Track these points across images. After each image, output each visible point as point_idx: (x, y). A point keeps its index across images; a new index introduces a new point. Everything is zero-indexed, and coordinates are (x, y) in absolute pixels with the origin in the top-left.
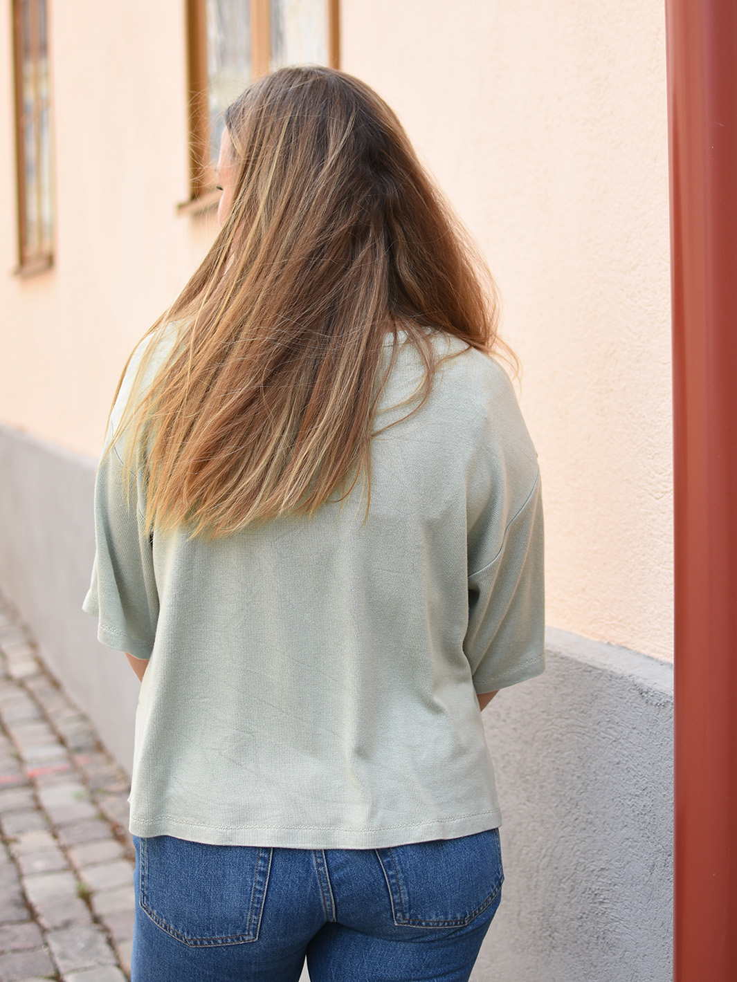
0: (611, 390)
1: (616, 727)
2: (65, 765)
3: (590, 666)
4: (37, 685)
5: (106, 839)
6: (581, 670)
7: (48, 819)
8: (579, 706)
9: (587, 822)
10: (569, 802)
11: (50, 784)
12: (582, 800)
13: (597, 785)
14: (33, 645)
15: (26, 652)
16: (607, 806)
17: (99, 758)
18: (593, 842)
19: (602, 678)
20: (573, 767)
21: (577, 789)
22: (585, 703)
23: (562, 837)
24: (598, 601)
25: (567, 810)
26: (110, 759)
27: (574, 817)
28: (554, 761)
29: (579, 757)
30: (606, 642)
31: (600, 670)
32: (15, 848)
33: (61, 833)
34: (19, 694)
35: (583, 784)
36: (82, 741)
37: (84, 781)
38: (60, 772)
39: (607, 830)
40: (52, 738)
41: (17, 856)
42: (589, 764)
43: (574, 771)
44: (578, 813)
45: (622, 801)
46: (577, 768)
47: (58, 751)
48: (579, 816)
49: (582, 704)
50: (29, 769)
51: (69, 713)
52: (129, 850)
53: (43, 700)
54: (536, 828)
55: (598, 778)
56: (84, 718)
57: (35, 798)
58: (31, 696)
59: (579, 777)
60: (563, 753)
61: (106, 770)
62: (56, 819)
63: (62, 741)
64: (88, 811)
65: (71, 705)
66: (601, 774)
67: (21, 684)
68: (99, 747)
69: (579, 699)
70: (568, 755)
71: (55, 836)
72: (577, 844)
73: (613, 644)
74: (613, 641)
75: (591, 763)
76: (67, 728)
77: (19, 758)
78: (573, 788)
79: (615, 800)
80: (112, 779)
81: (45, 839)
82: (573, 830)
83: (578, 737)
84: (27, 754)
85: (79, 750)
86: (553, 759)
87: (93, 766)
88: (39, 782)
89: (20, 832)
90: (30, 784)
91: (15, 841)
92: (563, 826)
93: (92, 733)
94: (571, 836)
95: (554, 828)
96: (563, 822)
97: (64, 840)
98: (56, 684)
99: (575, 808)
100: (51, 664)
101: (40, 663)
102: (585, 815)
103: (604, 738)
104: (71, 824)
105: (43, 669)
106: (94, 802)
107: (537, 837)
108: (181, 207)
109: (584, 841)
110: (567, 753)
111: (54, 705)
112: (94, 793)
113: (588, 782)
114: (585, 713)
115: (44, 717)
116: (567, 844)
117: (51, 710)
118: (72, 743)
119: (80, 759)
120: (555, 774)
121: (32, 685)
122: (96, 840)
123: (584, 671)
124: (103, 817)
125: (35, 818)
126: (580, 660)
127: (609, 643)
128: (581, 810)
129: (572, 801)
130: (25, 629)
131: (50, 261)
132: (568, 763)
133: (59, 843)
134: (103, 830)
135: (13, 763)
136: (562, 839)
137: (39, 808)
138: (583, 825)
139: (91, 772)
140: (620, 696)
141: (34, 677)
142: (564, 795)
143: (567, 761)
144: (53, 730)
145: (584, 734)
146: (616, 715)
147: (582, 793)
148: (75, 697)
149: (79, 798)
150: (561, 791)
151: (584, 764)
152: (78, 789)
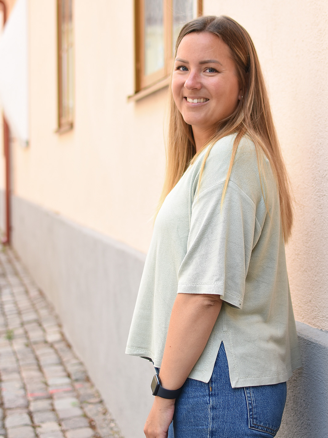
0: (325, 195)
1: (321, 374)
2: (69, 388)
3: (310, 342)
4: (60, 346)
5: (86, 427)
6: (306, 344)
7: (57, 415)
8: (305, 362)
9: (307, 424)
10: (299, 413)
11: (60, 398)
12: (305, 413)
13: (312, 405)
14: (60, 326)
15: (56, 329)
16: (317, 416)
17: (87, 385)
18: (310, 435)
19: (316, 348)
20: (302, 395)
21: (303, 407)
22: (308, 361)
23: (296, 432)
24: (316, 307)
25: (298, 418)
26: (92, 386)
27: (302, 421)
28: (292, 392)
29: (304, 390)
30: (320, 329)
31: (315, 343)
32: (39, 430)
33: (63, 423)
34: (51, 351)
35: (306, 404)
36: (79, 376)
37: (78, 397)
38: (66, 392)
39: (317, 429)
40: (64, 374)
41: (39, 434)
42: (309, 394)
43: (302, 397)
44: (303, 420)
45: (324, 414)
46: (303, 396)
47: (67, 380)
48: (304, 421)
49: (306, 362)
50: (51, 390)
51: (74, 361)
52: (96, 433)
53: (61, 354)
54: (284, 427)
55: (313, 401)
56: (81, 364)
57: (52, 405)
58: (56, 351)
59: (304, 400)
60: (297, 387)
61: (90, 391)
62: (61, 416)
63: (69, 376)
64: (78, 412)
65: (76, 357)
66: (314, 399)
67: (52, 345)
68: (88, 379)
69: (305, 359)
70: (299, 389)
71: (60, 425)
72: (302, 436)
73: (324, 330)
74: (324, 329)
75: (310, 393)
76: (72, 369)
77: (46, 384)
78: (301, 406)
79: (321, 413)
80: (92, 396)
81: (54, 426)
82: (301, 428)
83: (304, 379)
84: (50, 382)
85: (77, 380)
86: (292, 391)
87: (83, 389)
88: (55, 397)
89: (42, 422)
90: (51, 397)
91: (39, 426)
92: (296, 426)
93: (85, 372)
94: (300, 431)
95: (292, 427)
96: (296, 424)
97: (64, 427)
98: (69, 346)
99: (302, 417)
100: (68, 336)
101: (62, 334)
102: (306, 421)
103: (316, 380)
104: (69, 419)
105: (63, 339)
106: (81, 408)
107: (285, 432)
108: (130, 97)
109: (306, 434)
110: (299, 388)
111: (67, 357)
112: (82, 403)
113: (308, 403)
114: (307, 367)
115: (61, 363)
116: (298, 436)
117: (65, 359)
118: (73, 377)
119: (77, 385)
120: (293, 398)
121: (57, 346)
122: (81, 427)
123: (307, 344)
124: (85, 416)
125: (51, 415)
126: (305, 338)
127: (321, 329)
128: (305, 418)
129: (300, 413)
130: (57, 317)
131: (71, 126)
132: (299, 393)
133: (61, 428)
134: (85, 422)
135: (43, 386)
136: (296, 433)
137: (53, 410)
138: (305, 426)
139: (82, 392)
140: (324, 358)
141: (58, 342)
142: (297, 410)
143: (298, 391)
144: (65, 370)
145: (307, 378)
146: (322, 368)
147: (305, 409)
148: (78, 354)
149: (74, 405)
150: (296, 408)
151: (306, 394)
152: (74, 400)
